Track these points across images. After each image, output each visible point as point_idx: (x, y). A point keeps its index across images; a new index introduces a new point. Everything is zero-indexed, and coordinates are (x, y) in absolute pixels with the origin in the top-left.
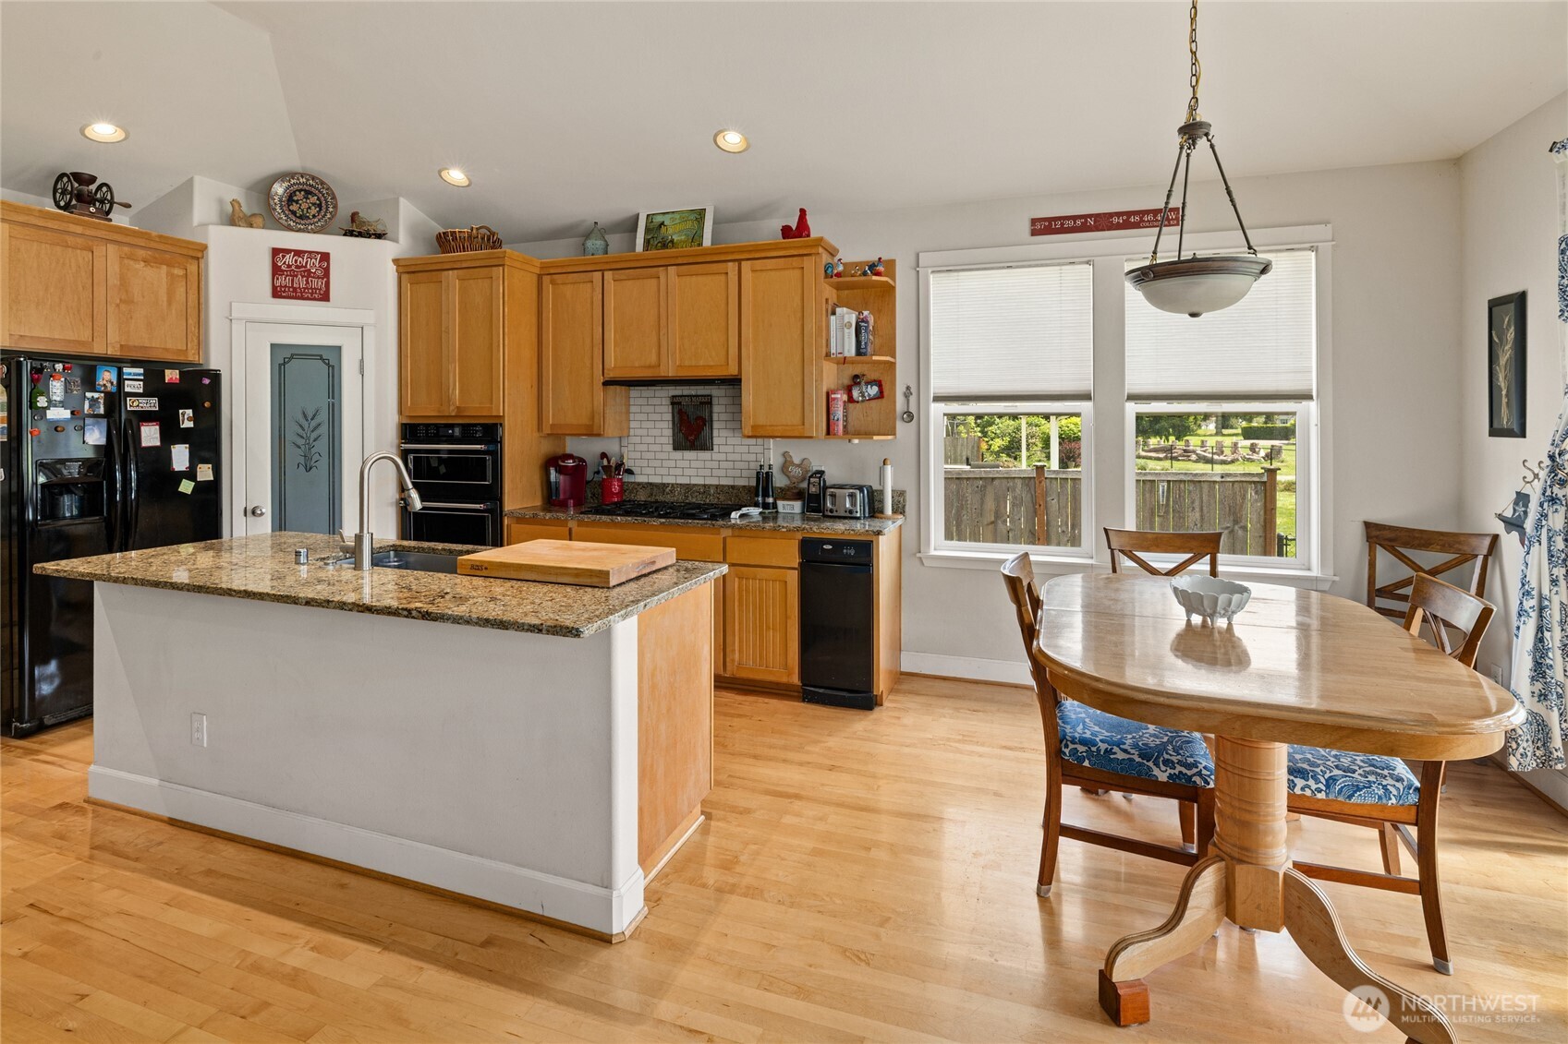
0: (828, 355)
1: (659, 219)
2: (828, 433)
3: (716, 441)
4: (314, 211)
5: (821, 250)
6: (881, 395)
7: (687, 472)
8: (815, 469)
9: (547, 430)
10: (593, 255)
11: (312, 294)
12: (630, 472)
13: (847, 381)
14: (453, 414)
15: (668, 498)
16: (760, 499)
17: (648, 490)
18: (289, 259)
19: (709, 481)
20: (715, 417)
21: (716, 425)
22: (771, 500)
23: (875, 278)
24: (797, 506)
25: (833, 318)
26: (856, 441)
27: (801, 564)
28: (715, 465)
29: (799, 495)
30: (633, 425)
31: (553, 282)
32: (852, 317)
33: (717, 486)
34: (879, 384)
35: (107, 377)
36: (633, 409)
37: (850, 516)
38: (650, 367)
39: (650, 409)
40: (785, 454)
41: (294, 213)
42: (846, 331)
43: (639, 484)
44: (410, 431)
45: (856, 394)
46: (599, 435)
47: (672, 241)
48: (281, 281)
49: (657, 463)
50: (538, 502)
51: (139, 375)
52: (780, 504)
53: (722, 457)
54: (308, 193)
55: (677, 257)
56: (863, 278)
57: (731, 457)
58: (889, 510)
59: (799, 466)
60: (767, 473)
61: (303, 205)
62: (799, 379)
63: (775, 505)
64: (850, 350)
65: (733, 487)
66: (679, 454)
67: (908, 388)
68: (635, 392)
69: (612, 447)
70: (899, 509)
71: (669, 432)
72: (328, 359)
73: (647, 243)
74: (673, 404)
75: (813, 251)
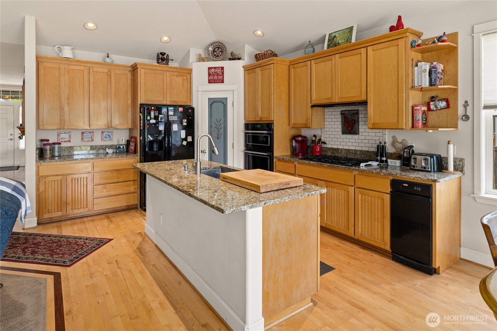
0: (413, 87)
1: (333, 35)
2: (413, 127)
3: (360, 130)
4: (220, 53)
5: (408, 34)
6: (448, 106)
7: (348, 144)
8: (409, 145)
9: (292, 126)
10: (308, 54)
11: (219, 81)
12: (325, 143)
13: (427, 100)
14: (259, 120)
15: (340, 155)
16: (379, 158)
17: (331, 151)
18: (213, 70)
19: (357, 148)
20: (360, 119)
21: (360, 123)
22: (384, 159)
23: (440, 44)
24: (398, 163)
25: (416, 68)
26: (431, 131)
27: (391, 192)
28: (360, 141)
29: (398, 157)
30: (326, 123)
31: (294, 68)
32: (426, 66)
33: (360, 151)
34: (447, 101)
35: (164, 110)
36: (326, 117)
37: (424, 170)
38: (328, 98)
39: (333, 117)
40: (394, 137)
41: (215, 55)
42: (423, 74)
43: (328, 148)
44: (247, 126)
45: (432, 107)
46: (309, 128)
47: (338, 43)
48: (211, 78)
49: (336, 140)
50: (289, 153)
51: (172, 109)
52: (389, 161)
53: (363, 138)
54: (219, 48)
55: (339, 50)
56: (433, 45)
57: (367, 138)
58: (451, 168)
59: (400, 143)
60: (383, 146)
61: (218, 52)
62: (396, 100)
63: (386, 162)
64: (426, 83)
65: (368, 152)
66: (344, 136)
67: (466, 102)
68: (327, 110)
69: (318, 132)
70: (459, 167)
71: (340, 126)
72: (223, 102)
73: (329, 46)
74: (341, 114)
75: (404, 36)
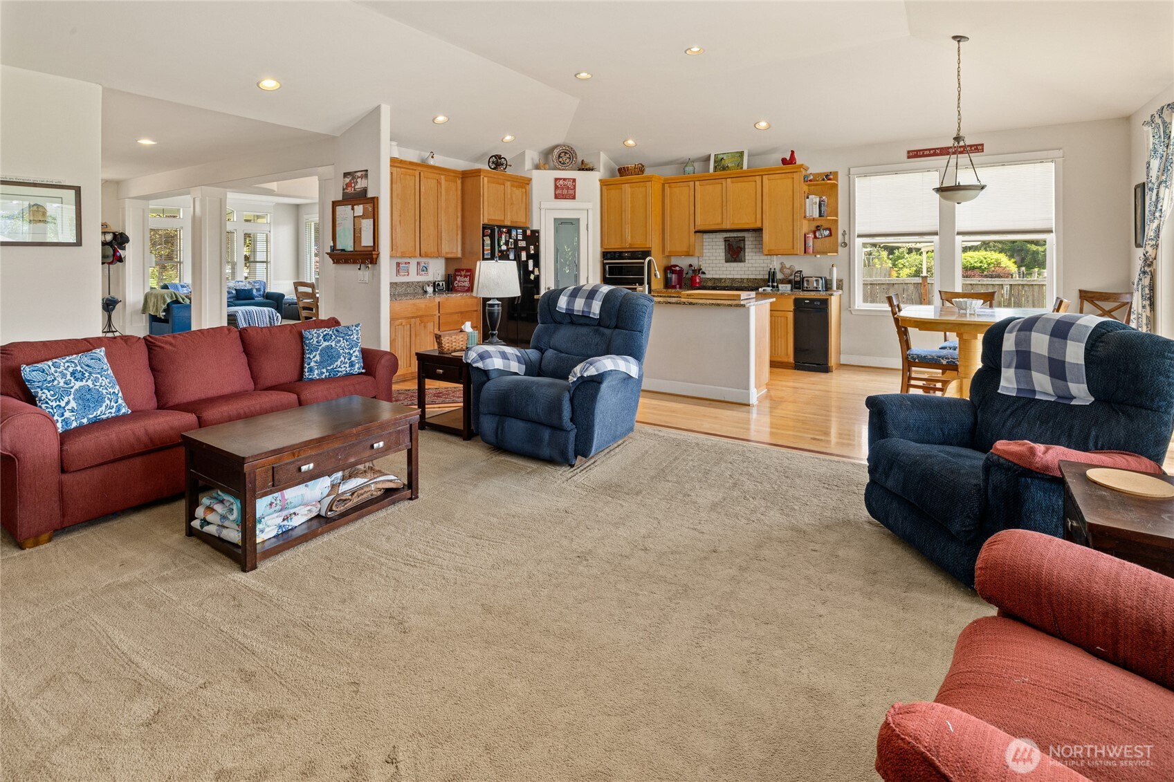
0: (805, 217)
1: (721, 156)
2: (805, 253)
3: (747, 258)
4: (568, 160)
5: (802, 169)
6: (831, 235)
7: (732, 272)
8: (798, 269)
9: (666, 254)
10: (688, 174)
11: (568, 197)
12: (704, 273)
13: (813, 229)
14: (628, 247)
15: (723, 284)
16: (770, 284)
17: (713, 282)
18: (561, 182)
19: (743, 277)
20: (746, 246)
21: (747, 250)
22: (775, 284)
23: (828, 181)
24: (788, 287)
25: (807, 200)
26: (818, 256)
27: (793, 310)
28: (746, 269)
29: (789, 282)
30: (705, 251)
31: (670, 187)
32: (817, 199)
33: (750, 278)
34: (830, 230)
36: (705, 244)
37: (815, 290)
38: (718, 224)
39: (714, 244)
40: (783, 263)
41: (561, 162)
42: (814, 206)
43: (709, 277)
44: (606, 254)
45: (817, 234)
46: (692, 255)
47: (728, 167)
48: (558, 191)
49: (717, 269)
51: (521, 232)
52: (780, 286)
53: (750, 265)
54: (566, 153)
55: (730, 174)
56: (823, 182)
57: (754, 265)
58: (835, 287)
59: (789, 269)
60: (773, 272)
61: (564, 158)
62: (791, 228)
63: (777, 287)
64: (816, 214)
65: (756, 279)
66: (728, 264)
67: (844, 231)
68: (706, 236)
69: (695, 262)
70: (840, 287)
71: (724, 254)
72: (574, 224)
73: (715, 168)
74: (725, 241)
75: (798, 170)
